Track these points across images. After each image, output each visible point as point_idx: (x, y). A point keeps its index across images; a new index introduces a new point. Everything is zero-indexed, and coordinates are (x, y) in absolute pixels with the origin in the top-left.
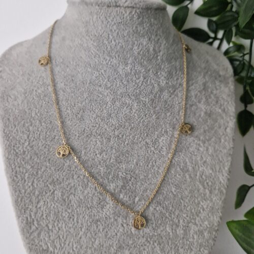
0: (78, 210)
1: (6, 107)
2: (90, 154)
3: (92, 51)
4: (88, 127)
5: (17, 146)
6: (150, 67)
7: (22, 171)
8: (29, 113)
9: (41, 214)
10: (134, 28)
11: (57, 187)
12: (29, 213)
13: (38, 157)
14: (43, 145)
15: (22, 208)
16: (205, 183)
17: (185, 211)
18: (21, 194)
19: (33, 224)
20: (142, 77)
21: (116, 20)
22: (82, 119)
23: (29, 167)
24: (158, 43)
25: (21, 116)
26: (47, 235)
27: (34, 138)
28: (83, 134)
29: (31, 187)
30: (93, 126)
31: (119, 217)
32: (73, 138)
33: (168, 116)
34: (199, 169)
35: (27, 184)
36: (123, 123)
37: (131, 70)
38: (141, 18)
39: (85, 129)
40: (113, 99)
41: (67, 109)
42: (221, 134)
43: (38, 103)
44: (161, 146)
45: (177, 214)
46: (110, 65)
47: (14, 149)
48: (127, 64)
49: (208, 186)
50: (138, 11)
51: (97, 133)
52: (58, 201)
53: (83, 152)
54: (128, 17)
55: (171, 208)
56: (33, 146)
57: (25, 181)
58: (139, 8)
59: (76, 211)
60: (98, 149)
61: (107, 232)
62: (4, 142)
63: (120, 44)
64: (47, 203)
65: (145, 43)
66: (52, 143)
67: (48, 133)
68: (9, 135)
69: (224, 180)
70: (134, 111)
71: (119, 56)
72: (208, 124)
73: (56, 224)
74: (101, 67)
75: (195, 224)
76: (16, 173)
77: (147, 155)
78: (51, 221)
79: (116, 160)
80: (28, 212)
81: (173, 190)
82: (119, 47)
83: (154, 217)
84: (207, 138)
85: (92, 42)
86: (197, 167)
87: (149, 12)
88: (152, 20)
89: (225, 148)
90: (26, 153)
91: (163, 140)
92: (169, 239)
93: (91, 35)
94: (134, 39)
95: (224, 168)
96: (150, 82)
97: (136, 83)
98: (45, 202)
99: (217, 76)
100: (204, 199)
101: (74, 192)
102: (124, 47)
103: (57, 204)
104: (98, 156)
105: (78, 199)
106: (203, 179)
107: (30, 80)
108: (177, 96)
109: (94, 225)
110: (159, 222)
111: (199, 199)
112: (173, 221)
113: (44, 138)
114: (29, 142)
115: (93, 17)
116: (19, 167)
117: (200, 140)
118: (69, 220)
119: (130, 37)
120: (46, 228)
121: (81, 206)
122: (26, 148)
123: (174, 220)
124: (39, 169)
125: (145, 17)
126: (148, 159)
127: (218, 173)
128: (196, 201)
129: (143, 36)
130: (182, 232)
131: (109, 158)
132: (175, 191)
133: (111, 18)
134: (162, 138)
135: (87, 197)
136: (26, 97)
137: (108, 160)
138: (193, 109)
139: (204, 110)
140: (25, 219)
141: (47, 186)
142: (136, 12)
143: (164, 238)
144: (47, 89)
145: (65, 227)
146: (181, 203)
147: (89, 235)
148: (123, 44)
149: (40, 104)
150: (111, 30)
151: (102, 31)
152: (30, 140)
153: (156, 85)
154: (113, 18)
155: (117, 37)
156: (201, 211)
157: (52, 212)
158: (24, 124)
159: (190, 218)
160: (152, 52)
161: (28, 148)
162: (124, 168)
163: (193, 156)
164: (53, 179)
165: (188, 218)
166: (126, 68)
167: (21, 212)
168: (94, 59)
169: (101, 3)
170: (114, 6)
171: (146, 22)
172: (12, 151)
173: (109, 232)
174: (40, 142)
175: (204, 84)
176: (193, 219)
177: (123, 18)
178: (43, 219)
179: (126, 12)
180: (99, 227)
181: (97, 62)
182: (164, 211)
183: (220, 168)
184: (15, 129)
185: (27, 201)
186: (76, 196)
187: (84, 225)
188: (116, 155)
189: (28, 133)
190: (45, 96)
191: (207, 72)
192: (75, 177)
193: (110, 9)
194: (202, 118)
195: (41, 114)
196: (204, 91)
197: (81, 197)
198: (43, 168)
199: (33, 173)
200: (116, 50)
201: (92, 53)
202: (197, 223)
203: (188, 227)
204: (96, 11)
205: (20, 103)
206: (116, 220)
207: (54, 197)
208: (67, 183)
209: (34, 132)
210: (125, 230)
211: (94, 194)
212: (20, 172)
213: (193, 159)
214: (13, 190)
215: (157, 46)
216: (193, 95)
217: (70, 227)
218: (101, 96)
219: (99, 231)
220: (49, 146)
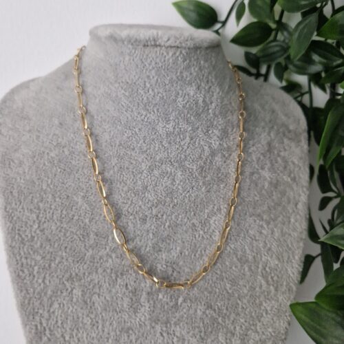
0: (104, 315)
1: (8, 175)
3: (123, 103)
5: (23, 229)
6: (199, 123)
7: (29, 263)
8: (39, 185)
9: (55, 320)
10: (178, 74)
11: (77, 284)
12: (38, 320)
13: (51, 245)
14: (57, 229)
15: (30, 313)
16: (270, 277)
17: (242, 315)
18: (28, 293)
19: (45, 334)
20: (188, 138)
23: (39, 258)
24: (209, 92)
25: (28, 189)
27: (46, 218)
29: (42, 284)
30: (124, 203)
31: (157, 324)
32: (97, 218)
33: (222, 188)
34: (261, 259)
35: (37, 281)
36: (163, 198)
37: (174, 128)
38: (188, 61)
40: (150, 167)
42: (291, 211)
43: (51, 171)
44: (212, 228)
45: (232, 319)
46: (147, 122)
47: (19, 234)
48: (169, 120)
49: (273, 281)
50: (183, 52)
51: (128, 212)
52: (78, 303)
54: (171, 60)
55: (225, 311)
56: (44, 229)
57: (34, 276)
58: (185, 48)
59: (100, 316)
62: (6, 224)
63: (160, 95)
64: (64, 305)
65: (192, 93)
66: (70, 225)
67: (64, 212)
68: (13, 215)
69: (293, 274)
70: (177, 182)
71: (158, 110)
72: (274, 197)
73: (74, 334)
74: (134, 124)
75: (256, 331)
76: (22, 266)
77: (194, 241)
78: (68, 329)
79: (154, 248)
80: (37, 318)
81: (228, 286)
82: (158, 99)
83: (203, 323)
84: (273, 216)
85: (123, 91)
86: (259, 256)
87: (198, 52)
88: (202, 62)
89: (295, 230)
90: (36, 239)
91: (215, 220)
93: (122, 82)
94: (179, 87)
95: (294, 257)
96: (199, 144)
97: (180, 146)
98: (60, 304)
99: (285, 132)
100: (268, 299)
101: (98, 291)
102: (165, 98)
103: (75, 307)
105: (104, 301)
106: (267, 272)
107: (40, 139)
109: (125, 334)
110: (210, 330)
111: (261, 299)
112: (227, 328)
113: (59, 218)
114: (39, 223)
115: (124, 59)
116: (26, 258)
117: (263, 220)
118: (92, 328)
119: (173, 86)
120: (62, 339)
121: (108, 309)
122: (35, 232)
123: (229, 326)
124: (51, 260)
125: (193, 59)
126: (196, 246)
127: (285, 264)
128: (257, 301)
129: (190, 84)
130: (239, 342)
131: (145, 245)
132: (230, 289)
133: (149, 61)
134: (214, 218)
135: (115, 298)
136: (35, 162)
137: (144, 248)
138: (254, 178)
139: (269, 179)
140: (34, 328)
141: (63, 283)
142: (181, 52)
144: (63, 151)
145: (87, 338)
146: (238, 304)
148: (164, 94)
149: (53, 171)
150: (148, 77)
151: (137, 77)
152: (40, 222)
153: (206, 148)
154: (151, 61)
155: (156, 85)
156: (264, 314)
157: (70, 318)
158: (32, 200)
159: (249, 323)
160: (202, 104)
161: (38, 232)
162: (164, 258)
163: (254, 241)
164: (71, 274)
165: (247, 324)
166: (167, 126)
167: (28, 318)
168: (125, 113)
169: (135, 41)
170: (152, 45)
171: (194, 65)
172: (17, 236)
174: (54, 224)
175: (269, 144)
176: (253, 325)
177: (165, 61)
178: (58, 327)
179: (168, 53)
180: (131, 338)
181: (130, 118)
182: (215, 315)
183: (289, 258)
184: (21, 207)
185: (37, 304)
186: (101, 297)
187: (112, 334)
188: (153, 242)
189: (38, 211)
190: (60, 161)
191: (273, 127)
192: (100, 271)
193: (147, 50)
194: (265, 190)
195: (54, 186)
196: (268, 153)
197: (107, 298)
198: (58, 259)
199: (44, 266)
200: (154, 102)
201: (122, 105)
202: (259, 330)
203: (246, 335)
204: (128, 51)
205: (26, 171)
206: (153, 328)
207: (73, 298)
208: (89, 279)
209: (45, 211)
210: (165, 341)
211: (125, 293)
212: (27, 264)
213: (254, 245)
214: (18, 289)
215: (208, 96)
216: (254, 159)
217: (93, 338)
218: (134, 162)
219: (131, 342)
220: (65, 229)
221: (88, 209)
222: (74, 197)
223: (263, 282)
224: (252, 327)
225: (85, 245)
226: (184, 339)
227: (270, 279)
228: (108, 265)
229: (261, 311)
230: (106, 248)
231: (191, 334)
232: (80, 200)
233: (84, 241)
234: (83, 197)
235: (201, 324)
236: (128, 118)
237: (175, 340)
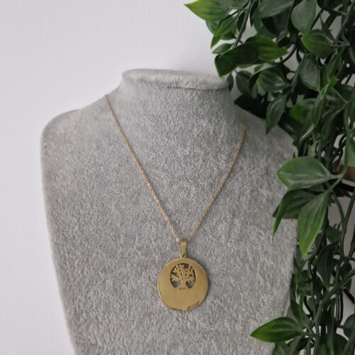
0: (131, 301)
1: (54, 187)
2: (145, 241)
3: (150, 132)
4: (143, 212)
5: (67, 230)
6: (210, 149)
7: (71, 257)
8: (80, 195)
9: (91, 304)
10: (194, 110)
11: (109, 275)
12: (77, 304)
13: (89, 243)
14: (94, 230)
15: (70, 298)
17: (244, 305)
18: (70, 282)
19: (82, 315)
20: (201, 160)
21: (176, 101)
22: (136, 203)
23: (78, 253)
24: (218, 124)
25: (71, 198)
26: (96, 328)
27: (85, 222)
28: (138, 219)
29: (81, 275)
30: (148, 211)
32: (127, 223)
33: (228, 201)
34: (259, 260)
35: (77, 272)
36: (180, 208)
37: (190, 152)
38: (202, 100)
39: (139, 213)
40: (170, 183)
41: (121, 191)
43: (89, 184)
44: (220, 233)
45: (236, 308)
46: (169, 147)
47: (63, 234)
48: (186, 146)
49: (269, 278)
51: (152, 218)
52: (110, 291)
53: (137, 239)
54: (189, 99)
55: (229, 301)
56: (83, 230)
57: (75, 268)
58: (200, 90)
59: (128, 302)
60: (153, 236)
61: (160, 326)
62: (52, 225)
63: (179, 126)
64: (98, 293)
65: (205, 125)
66: (104, 227)
67: (100, 217)
68: (58, 218)
69: (286, 273)
70: (192, 195)
71: (177, 138)
73: (106, 317)
74: (158, 148)
75: (255, 319)
76: (65, 259)
77: (205, 243)
78: (101, 312)
79: (172, 248)
80: (76, 302)
81: (232, 281)
82: (178, 129)
83: (212, 311)
85: (150, 122)
86: (257, 257)
87: (210, 93)
88: (213, 101)
89: (287, 238)
90: (77, 238)
91: (222, 227)
92: (228, 335)
93: (150, 115)
94: (194, 120)
95: (286, 259)
96: (210, 165)
97: (195, 166)
98: (95, 291)
99: (280, 159)
100: (265, 293)
101: (126, 281)
102: (183, 128)
103: (108, 294)
104: (153, 243)
105: (130, 289)
106: (264, 270)
107: (81, 159)
108: (238, 181)
109: (148, 318)
110: (217, 317)
111: (259, 292)
112: (231, 316)
113: (96, 222)
114: (79, 226)
115: (152, 97)
116: (69, 253)
117: (261, 228)
118: (121, 312)
119: (190, 119)
120: (96, 321)
121: (134, 297)
122: (76, 232)
123: (233, 314)
124: (89, 255)
125: (206, 99)
126: (206, 247)
127: (279, 265)
128: (256, 294)
129: (203, 118)
130: (241, 328)
131: (165, 245)
132: (234, 283)
133: (171, 99)
134: (221, 225)
135: (140, 287)
136: (76, 177)
137: (164, 248)
138: (254, 195)
139: (266, 196)
140: (73, 310)
141: (98, 274)
142: (197, 94)
143: (221, 334)
144: (100, 169)
145: (116, 320)
146: (240, 296)
147: (141, 328)
148: (182, 125)
149: (91, 185)
150: (171, 111)
151: (161, 112)
152: (80, 224)
153: (215, 169)
154: (173, 99)
155: (176, 118)
156: (262, 305)
157: (103, 303)
158: (74, 207)
159: (250, 312)
160: (212, 134)
161: (78, 232)
163: (254, 246)
164: (105, 267)
165: (247, 313)
166: (185, 150)
167: (69, 302)
168: (151, 139)
169: (161, 84)
170: (174, 87)
171: (206, 103)
172: (61, 236)
173: (162, 326)
174: (91, 226)
175: (267, 169)
176: (253, 314)
177: (184, 99)
178: (93, 310)
179: (186, 94)
180: (152, 321)
181: (155, 143)
182: (222, 305)
183: (282, 260)
184: (65, 212)
185: (77, 290)
186: (128, 286)
187: (137, 317)
188: (172, 243)
189: (78, 216)
190: (97, 177)
191: (270, 155)
192: (128, 265)
193: (170, 91)
194: (264, 205)
195: (92, 196)
196: (266, 176)
197: (134, 287)
198: (94, 255)
199: (83, 260)
200: (174, 131)
202: (257, 318)
203: (247, 322)
204: (155, 91)
205: (69, 184)
206: (171, 313)
207: (105, 286)
208: (119, 271)
209: (84, 216)
210: (180, 324)
211: (148, 284)
213: (254, 249)
214: (62, 278)
215: (217, 127)
216: (255, 180)
217: (121, 320)
218: (157, 178)
219: (152, 324)
220: (100, 231)
221: (119, 215)
222: (108, 205)
224: (253, 316)
225: (117, 244)
226: (196, 324)
227: (266, 276)
228: (135, 261)
229: (260, 303)
230: (133, 247)
231: (201, 319)
232: (113, 208)
233: (116, 241)
234: (116, 206)
235: (210, 311)
236: (153, 143)
237: (189, 324)
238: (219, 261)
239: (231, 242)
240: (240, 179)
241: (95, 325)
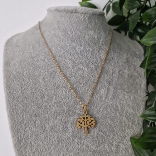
1: (9, 70)
2: (59, 99)
3: (61, 38)
4: (58, 83)
5: (14, 93)
6: (95, 47)
7: (16, 108)
8: (22, 74)
9: (27, 135)
10: (86, 25)
11: (38, 118)
12: (19, 135)
13: (27, 100)
14: (30, 93)
15: (16, 131)
16: (129, 118)
17: (116, 135)
18: (15, 122)
19: (22, 141)
20: (90, 54)
21: (76, 20)
22: (54, 77)
23: (21, 106)
24: (99, 34)
25: (17, 75)
26: (30, 149)
28: (55, 87)
30: (61, 82)
31: (76, 138)
32: (48, 89)
33: (106, 76)
34: (125, 109)
35: (19, 116)
36: (79, 80)
37: (84, 49)
38: (90, 20)
39: (56, 83)
40: (73, 66)
41: (45, 71)
42: (138, 88)
43: (28, 68)
44: (102, 94)
45: (112, 137)
46: (72, 46)
47: (12, 95)
48: (82, 45)
49: (131, 120)
50: (88, 15)
51: (63, 86)
52: (38, 127)
53: (54, 97)
54: (83, 19)
55: (108, 133)
56: (24, 93)
57: (18, 114)
58: (89, 14)
59: (49, 134)
60: (63, 96)
61: (68, 148)
62: (7, 90)
63: (78, 34)
64: (31, 128)
65: (92, 34)
66: (36, 91)
67: (33, 86)
68: (10, 86)
70: (85, 73)
71: (77, 41)
72: (130, 82)
73: (36, 142)
74: (66, 47)
75: (123, 144)
76: (13, 109)
78: (33, 140)
79: (74, 102)
81: (109, 121)
82: (77, 36)
83: (98, 139)
84: (130, 90)
85: (61, 33)
87: (95, 16)
88: (96, 21)
89: (140, 97)
90: (20, 97)
91: (103, 91)
92: (107, 153)
93: (61, 29)
94: (86, 31)
95: (140, 109)
96: (95, 56)
97: (87, 57)
99: (134, 55)
100: (129, 128)
101: (48, 122)
102: (80, 35)
103: (37, 129)
104: (63, 100)
105: (50, 126)
106: (128, 115)
107: (24, 55)
108: (111, 65)
109: (60, 143)
110: (101, 142)
111: (125, 128)
112: (109, 142)
113: (31, 88)
114: (22, 90)
115: (62, 18)
116: (15, 106)
117: (125, 91)
118: (45, 139)
119: (83, 30)
120: (30, 144)
121: (52, 131)
122: (20, 94)
124: (27, 107)
125: (92, 19)
126: (94, 102)
127: (136, 112)
128: (123, 129)
129: (91, 30)
130: (115, 149)
131: (70, 101)
132: (110, 123)
134: (102, 90)
135: (56, 125)
136: (21, 64)
137: (70, 103)
138: (120, 73)
139: (127, 74)
140: (17, 138)
141: (32, 117)
142: (87, 16)
143: (104, 152)
144: (34, 59)
145: (42, 144)
146: (114, 130)
147: (57, 149)
148: (79, 34)
149: (29, 68)
150: (73, 26)
151: (67, 27)
153: (98, 58)
154: (74, 19)
155: (76, 30)
156: (127, 135)
157: (34, 134)
158: (19, 80)
160: (96, 39)
161: (21, 94)
162: (79, 107)
163: (121, 101)
164: (36, 114)
165: (118, 140)
166: (81, 48)
167: (15, 133)
168: (62, 42)
169: (67, 11)
170: (74, 12)
171: (93, 22)
172: (11, 96)
173: (69, 148)
174: (28, 91)
175: (127, 59)
176: (122, 140)
177: (80, 19)
178: (29, 138)
179: (81, 16)
180: (63, 145)
181: (64, 44)
182: (104, 135)
183: (138, 109)
184: (14, 83)
185: (19, 127)
186: (49, 124)
187: (54, 143)
188: (74, 100)
189: (21, 85)
190: (32, 64)
191: (129, 52)
192: (49, 112)
193: (72, 14)
194: (126, 78)
195: (29, 74)
196: (127, 63)
197: (52, 125)
198: (30, 107)
199: (23, 109)
200: (75, 37)
201: (61, 39)
202: (124, 143)
203: (118, 145)
204: (64, 15)
206: (74, 140)
207: (36, 125)
208: (44, 116)
209: (25, 85)
210: (79, 147)
211: (60, 123)
212: (15, 109)
213: (122, 103)
214: (11, 119)
215: (99, 36)
216: (121, 65)
217: (45, 144)
218: (66, 64)
219: (63, 147)
220: (34, 93)
221: (44, 84)
222: (38, 79)
223: (126, 120)
225: (43, 101)
226: (88, 146)
227: (129, 119)
228: (53, 110)
229: (125, 134)
230: (52, 102)
231: (92, 144)
232: (41, 80)
233: (42, 99)
234: (42, 79)
235: (97, 139)
236: (63, 44)
237: (84, 146)
238: (101, 110)
239: (108, 99)
240: (113, 64)
241: (30, 147)
